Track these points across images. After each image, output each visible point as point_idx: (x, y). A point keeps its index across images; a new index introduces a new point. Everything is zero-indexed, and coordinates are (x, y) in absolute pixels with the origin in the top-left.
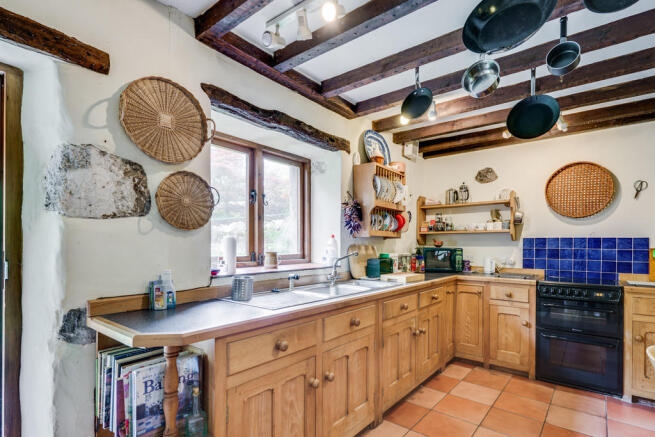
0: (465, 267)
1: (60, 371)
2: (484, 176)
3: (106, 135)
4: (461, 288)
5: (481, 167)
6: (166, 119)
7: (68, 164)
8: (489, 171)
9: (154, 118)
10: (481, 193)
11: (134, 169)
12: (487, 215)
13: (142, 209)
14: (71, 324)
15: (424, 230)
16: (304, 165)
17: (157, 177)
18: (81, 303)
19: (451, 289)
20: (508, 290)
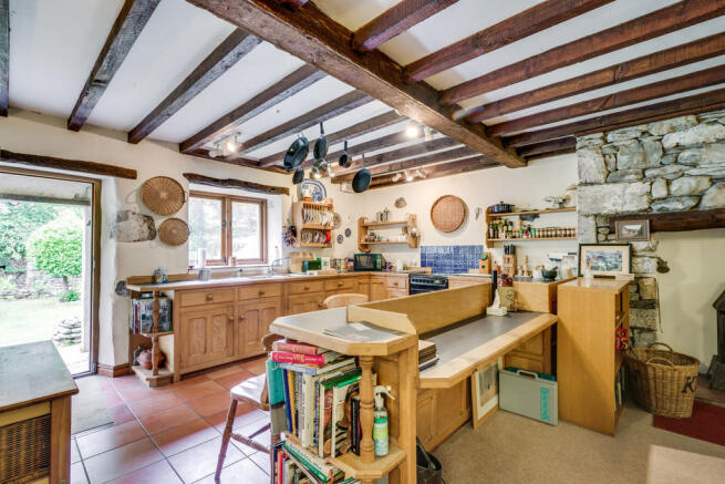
0: (387, 267)
1: (115, 306)
2: (399, 203)
3: (135, 206)
4: (373, 281)
5: (398, 197)
6: (164, 195)
7: (119, 219)
8: (402, 199)
9: (157, 194)
10: (398, 216)
11: (149, 219)
12: (400, 230)
13: (152, 236)
14: (120, 287)
15: (363, 242)
16: (263, 203)
17: (159, 222)
18: (124, 279)
19: (367, 280)
20: (394, 281)
